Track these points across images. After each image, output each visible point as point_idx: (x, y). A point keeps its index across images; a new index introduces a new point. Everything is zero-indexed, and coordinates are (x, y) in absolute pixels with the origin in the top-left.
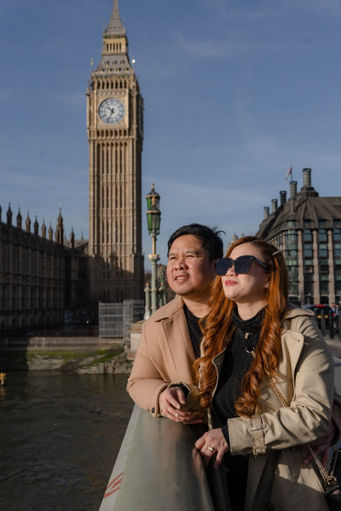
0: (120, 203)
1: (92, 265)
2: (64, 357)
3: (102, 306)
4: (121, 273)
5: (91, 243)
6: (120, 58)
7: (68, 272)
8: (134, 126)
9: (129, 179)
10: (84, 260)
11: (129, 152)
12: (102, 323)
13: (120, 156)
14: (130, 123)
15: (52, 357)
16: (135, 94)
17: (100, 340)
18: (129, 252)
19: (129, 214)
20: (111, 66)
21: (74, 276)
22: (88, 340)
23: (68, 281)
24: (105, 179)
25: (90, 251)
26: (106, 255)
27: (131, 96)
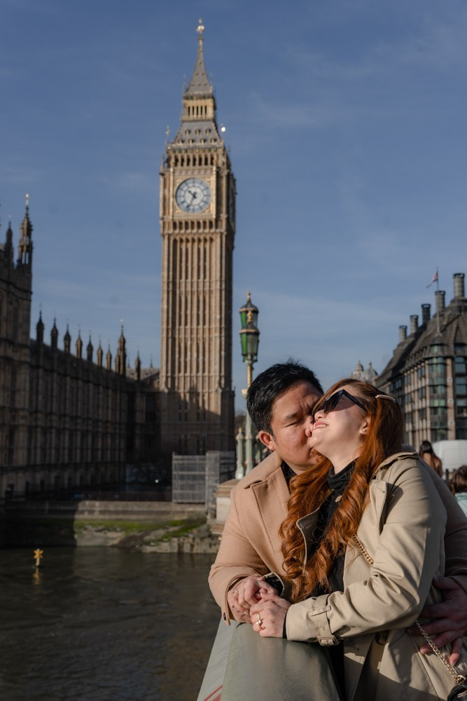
0: (203, 319)
1: (164, 403)
2: (124, 529)
3: (176, 459)
4: (204, 415)
5: (163, 374)
6: (205, 126)
7: (131, 411)
8: (224, 216)
9: (216, 286)
10: (154, 396)
11: (216, 250)
12: (176, 483)
13: (204, 256)
14: (219, 212)
15: (108, 529)
16: (224, 173)
17: (173, 506)
18: (215, 385)
19: (215, 335)
20: (193, 135)
21: (140, 418)
22: (157, 506)
23: (131, 424)
24: (183, 286)
25: (162, 385)
26: (183, 390)
27: (218, 177)
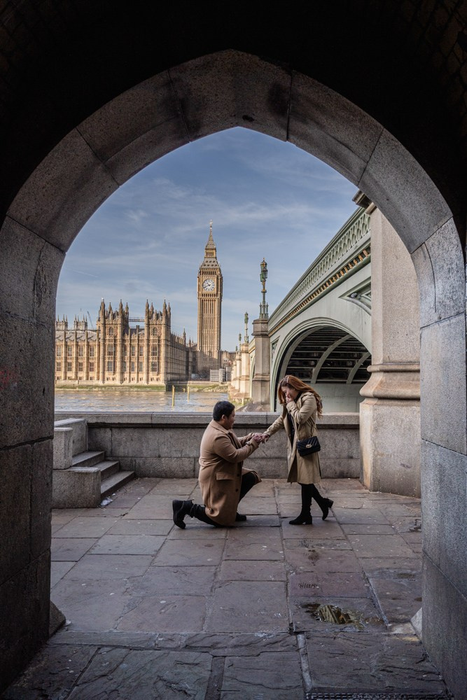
0: (212, 327)
1: (199, 355)
2: (198, 388)
3: (211, 371)
4: (211, 359)
5: (198, 345)
6: (213, 260)
7: (188, 358)
8: (219, 293)
9: (216, 316)
10: (195, 353)
11: (216, 303)
12: (211, 376)
13: (212, 306)
14: (217, 291)
15: (194, 387)
16: (219, 278)
17: (210, 382)
18: (216, 349)
19: (216, 333)
20: (209, 263)
21: (190, 360)
22: (206, 382)
23: (188, 362)
24: (206, 316)
25: (198, 349)
26: (206, 351)
27: (217, 279)
